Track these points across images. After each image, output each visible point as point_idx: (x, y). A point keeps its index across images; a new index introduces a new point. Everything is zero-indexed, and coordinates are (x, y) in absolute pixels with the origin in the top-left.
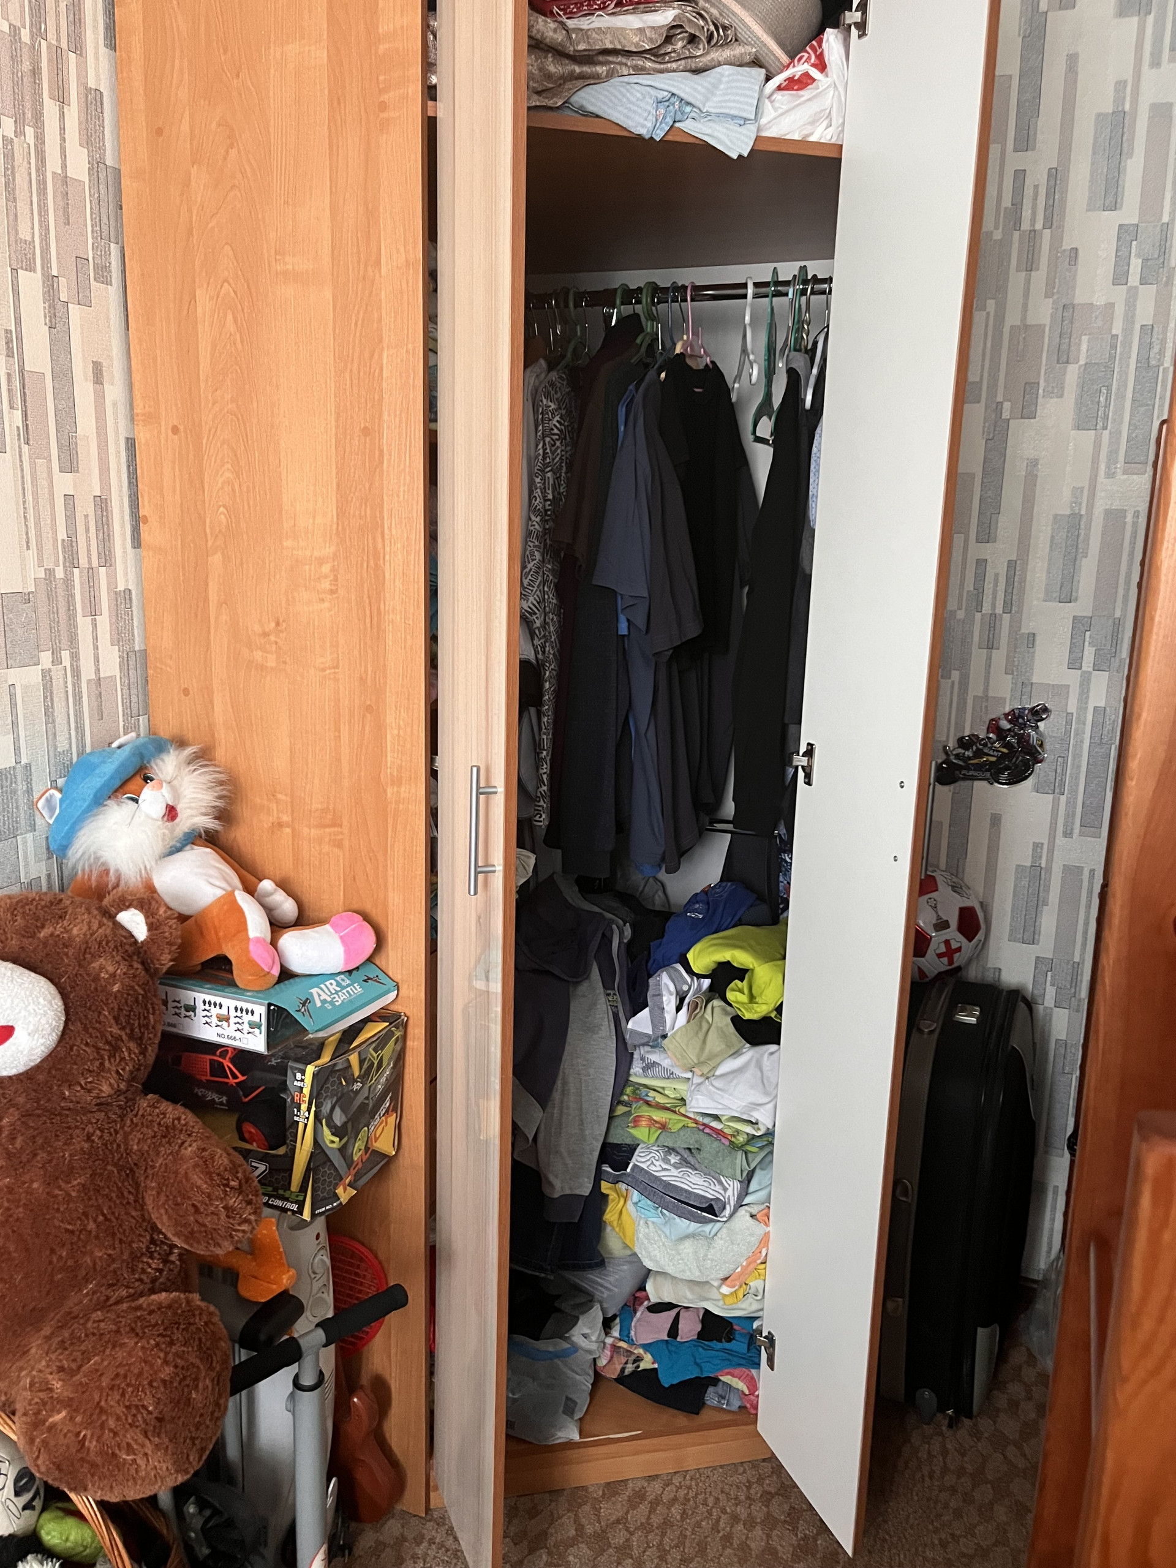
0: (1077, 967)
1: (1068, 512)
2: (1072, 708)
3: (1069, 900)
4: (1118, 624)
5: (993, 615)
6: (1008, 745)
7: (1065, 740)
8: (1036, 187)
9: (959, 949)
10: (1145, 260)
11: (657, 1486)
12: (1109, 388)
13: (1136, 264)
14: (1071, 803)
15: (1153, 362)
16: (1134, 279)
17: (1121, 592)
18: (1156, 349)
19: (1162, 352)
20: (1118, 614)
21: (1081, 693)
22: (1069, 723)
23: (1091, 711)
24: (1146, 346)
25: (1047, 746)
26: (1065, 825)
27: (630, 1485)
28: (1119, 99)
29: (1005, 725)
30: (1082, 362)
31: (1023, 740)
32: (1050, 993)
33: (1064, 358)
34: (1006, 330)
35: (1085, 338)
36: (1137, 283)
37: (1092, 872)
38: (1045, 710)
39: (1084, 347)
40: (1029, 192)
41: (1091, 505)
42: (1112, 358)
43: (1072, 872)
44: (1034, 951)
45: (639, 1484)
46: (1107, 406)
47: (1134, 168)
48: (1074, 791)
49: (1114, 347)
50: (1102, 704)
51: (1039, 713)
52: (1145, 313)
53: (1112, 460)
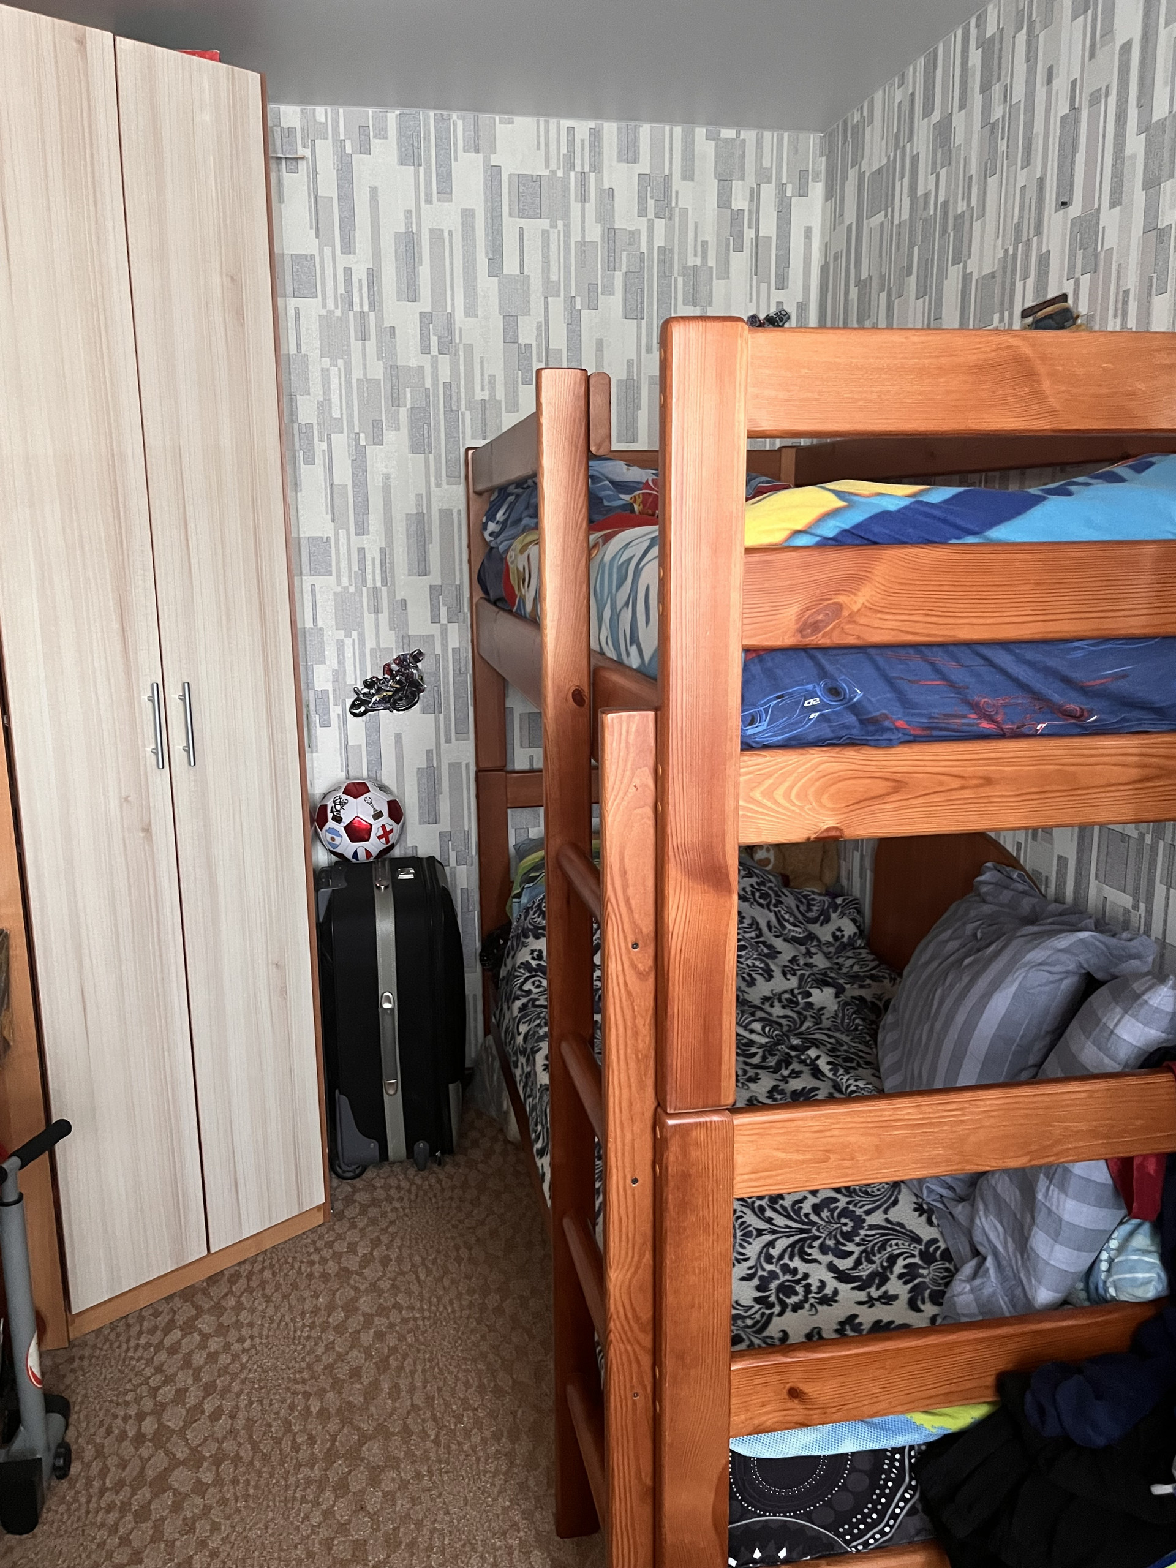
0: (467, 834)
1: (415, 512)
2: (438, 651)
3: (455, 788)
4: (459, 588)
5: (375, 588)
6: (399, 683)
7: (436, 674)
8: (360, 281)
9: (392, 831)
10: (440, 338)
11: (248, 1267)
12: (429, 425)
13: (434, 340)
14: (447, 718)
15: (454, 408)
16: (434, 350)
17: (457, 568)
18: (454, 399)
19: (459, 400)
20: (458, 583)
21: (442, 639)
22: (437, 661)
23: (450, 651)
24: (448, 397)
25: (425, 679)
26: (446, 735)
27: (226, 1272)
28: (408, 223)
29: (395, 667)
30: (409, 406)
31: (409, 677)
32: (453, 855)
33: (396, 403)
34: (354, 381)
35: (408, 390)
36: (436, 353)
37: (468, 765)
38: (420, 653)
39: (408, 395)
40: (356, 285)
41: (429, 506)
42: (428, 404)
43: (454, 767)
44: (437, 828)
45: (232, 1271)
46: (429, 437)
47: (424, 271)
48: (448, 709)
49: (428, 396)
50: (457, 646)
51: (417, 657)
52: (445, 375)
53: (438, 476)
